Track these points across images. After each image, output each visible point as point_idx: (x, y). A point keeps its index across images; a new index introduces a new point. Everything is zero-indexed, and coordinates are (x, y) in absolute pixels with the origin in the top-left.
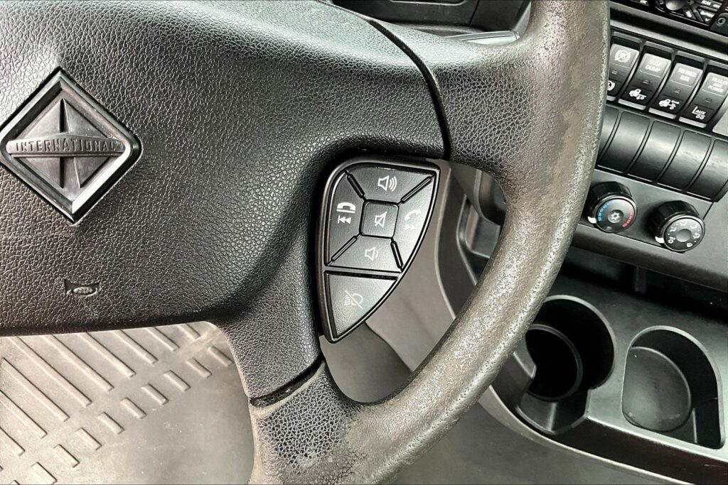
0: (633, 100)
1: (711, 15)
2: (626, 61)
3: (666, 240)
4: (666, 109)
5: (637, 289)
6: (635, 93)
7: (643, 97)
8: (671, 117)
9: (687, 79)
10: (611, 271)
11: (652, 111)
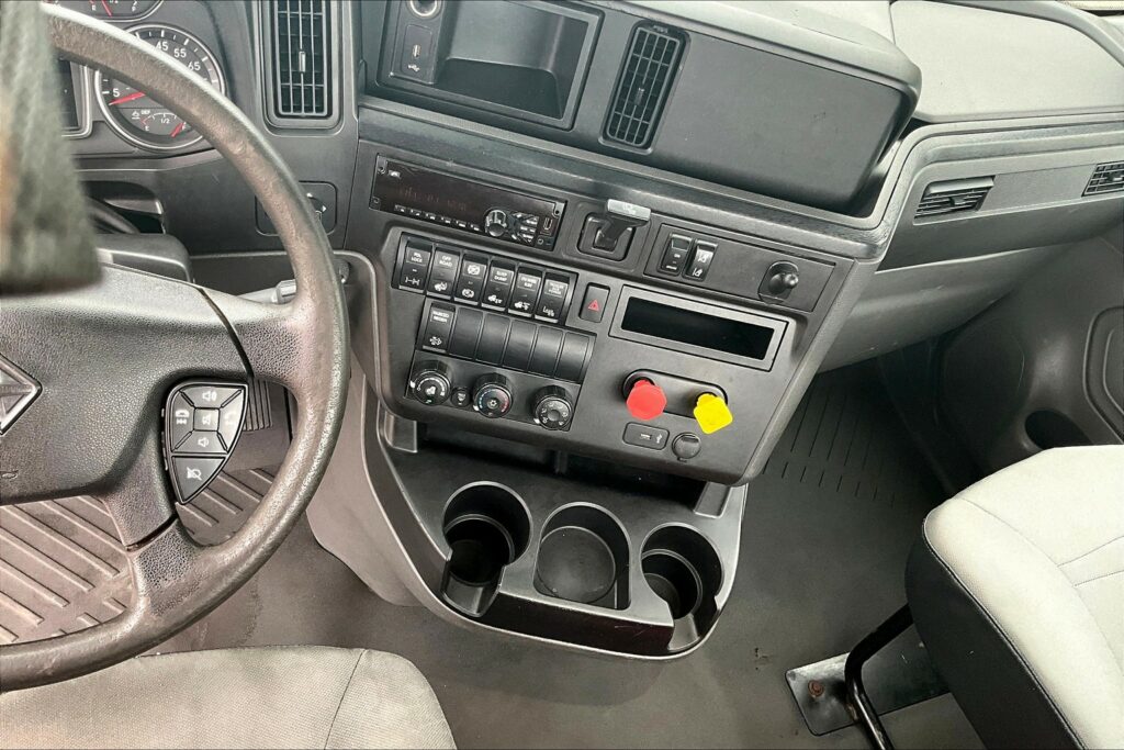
0: (493, 303)
1: (531, 237)
2: (477, 273)
3: (541, 421)
4: (522, 310)
5: (557, 470)
6: (492, 298)
7: (500, 301)
8: (528, 315)
9: (530, 285)
10: (536, 455)
11: (510, 311)
